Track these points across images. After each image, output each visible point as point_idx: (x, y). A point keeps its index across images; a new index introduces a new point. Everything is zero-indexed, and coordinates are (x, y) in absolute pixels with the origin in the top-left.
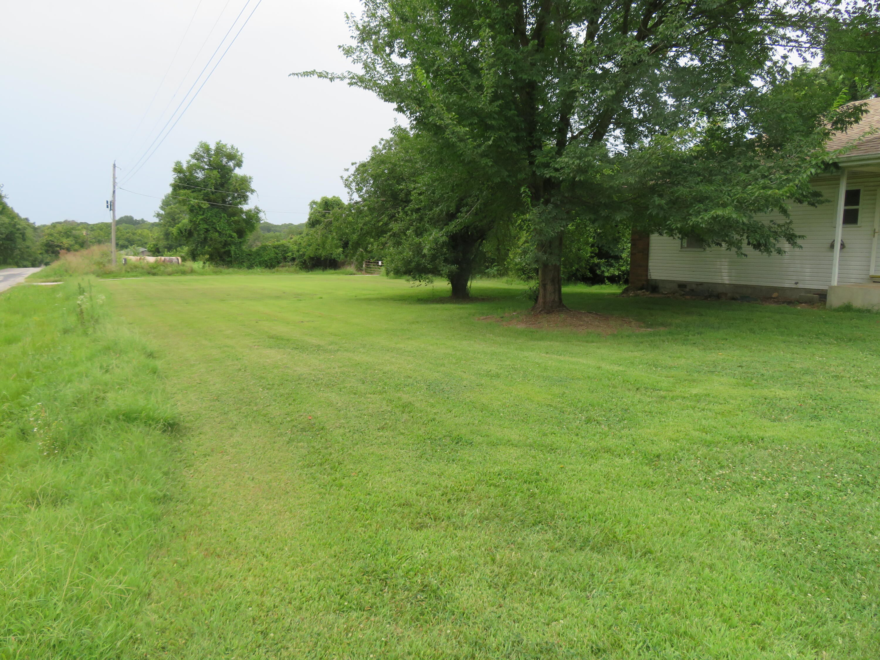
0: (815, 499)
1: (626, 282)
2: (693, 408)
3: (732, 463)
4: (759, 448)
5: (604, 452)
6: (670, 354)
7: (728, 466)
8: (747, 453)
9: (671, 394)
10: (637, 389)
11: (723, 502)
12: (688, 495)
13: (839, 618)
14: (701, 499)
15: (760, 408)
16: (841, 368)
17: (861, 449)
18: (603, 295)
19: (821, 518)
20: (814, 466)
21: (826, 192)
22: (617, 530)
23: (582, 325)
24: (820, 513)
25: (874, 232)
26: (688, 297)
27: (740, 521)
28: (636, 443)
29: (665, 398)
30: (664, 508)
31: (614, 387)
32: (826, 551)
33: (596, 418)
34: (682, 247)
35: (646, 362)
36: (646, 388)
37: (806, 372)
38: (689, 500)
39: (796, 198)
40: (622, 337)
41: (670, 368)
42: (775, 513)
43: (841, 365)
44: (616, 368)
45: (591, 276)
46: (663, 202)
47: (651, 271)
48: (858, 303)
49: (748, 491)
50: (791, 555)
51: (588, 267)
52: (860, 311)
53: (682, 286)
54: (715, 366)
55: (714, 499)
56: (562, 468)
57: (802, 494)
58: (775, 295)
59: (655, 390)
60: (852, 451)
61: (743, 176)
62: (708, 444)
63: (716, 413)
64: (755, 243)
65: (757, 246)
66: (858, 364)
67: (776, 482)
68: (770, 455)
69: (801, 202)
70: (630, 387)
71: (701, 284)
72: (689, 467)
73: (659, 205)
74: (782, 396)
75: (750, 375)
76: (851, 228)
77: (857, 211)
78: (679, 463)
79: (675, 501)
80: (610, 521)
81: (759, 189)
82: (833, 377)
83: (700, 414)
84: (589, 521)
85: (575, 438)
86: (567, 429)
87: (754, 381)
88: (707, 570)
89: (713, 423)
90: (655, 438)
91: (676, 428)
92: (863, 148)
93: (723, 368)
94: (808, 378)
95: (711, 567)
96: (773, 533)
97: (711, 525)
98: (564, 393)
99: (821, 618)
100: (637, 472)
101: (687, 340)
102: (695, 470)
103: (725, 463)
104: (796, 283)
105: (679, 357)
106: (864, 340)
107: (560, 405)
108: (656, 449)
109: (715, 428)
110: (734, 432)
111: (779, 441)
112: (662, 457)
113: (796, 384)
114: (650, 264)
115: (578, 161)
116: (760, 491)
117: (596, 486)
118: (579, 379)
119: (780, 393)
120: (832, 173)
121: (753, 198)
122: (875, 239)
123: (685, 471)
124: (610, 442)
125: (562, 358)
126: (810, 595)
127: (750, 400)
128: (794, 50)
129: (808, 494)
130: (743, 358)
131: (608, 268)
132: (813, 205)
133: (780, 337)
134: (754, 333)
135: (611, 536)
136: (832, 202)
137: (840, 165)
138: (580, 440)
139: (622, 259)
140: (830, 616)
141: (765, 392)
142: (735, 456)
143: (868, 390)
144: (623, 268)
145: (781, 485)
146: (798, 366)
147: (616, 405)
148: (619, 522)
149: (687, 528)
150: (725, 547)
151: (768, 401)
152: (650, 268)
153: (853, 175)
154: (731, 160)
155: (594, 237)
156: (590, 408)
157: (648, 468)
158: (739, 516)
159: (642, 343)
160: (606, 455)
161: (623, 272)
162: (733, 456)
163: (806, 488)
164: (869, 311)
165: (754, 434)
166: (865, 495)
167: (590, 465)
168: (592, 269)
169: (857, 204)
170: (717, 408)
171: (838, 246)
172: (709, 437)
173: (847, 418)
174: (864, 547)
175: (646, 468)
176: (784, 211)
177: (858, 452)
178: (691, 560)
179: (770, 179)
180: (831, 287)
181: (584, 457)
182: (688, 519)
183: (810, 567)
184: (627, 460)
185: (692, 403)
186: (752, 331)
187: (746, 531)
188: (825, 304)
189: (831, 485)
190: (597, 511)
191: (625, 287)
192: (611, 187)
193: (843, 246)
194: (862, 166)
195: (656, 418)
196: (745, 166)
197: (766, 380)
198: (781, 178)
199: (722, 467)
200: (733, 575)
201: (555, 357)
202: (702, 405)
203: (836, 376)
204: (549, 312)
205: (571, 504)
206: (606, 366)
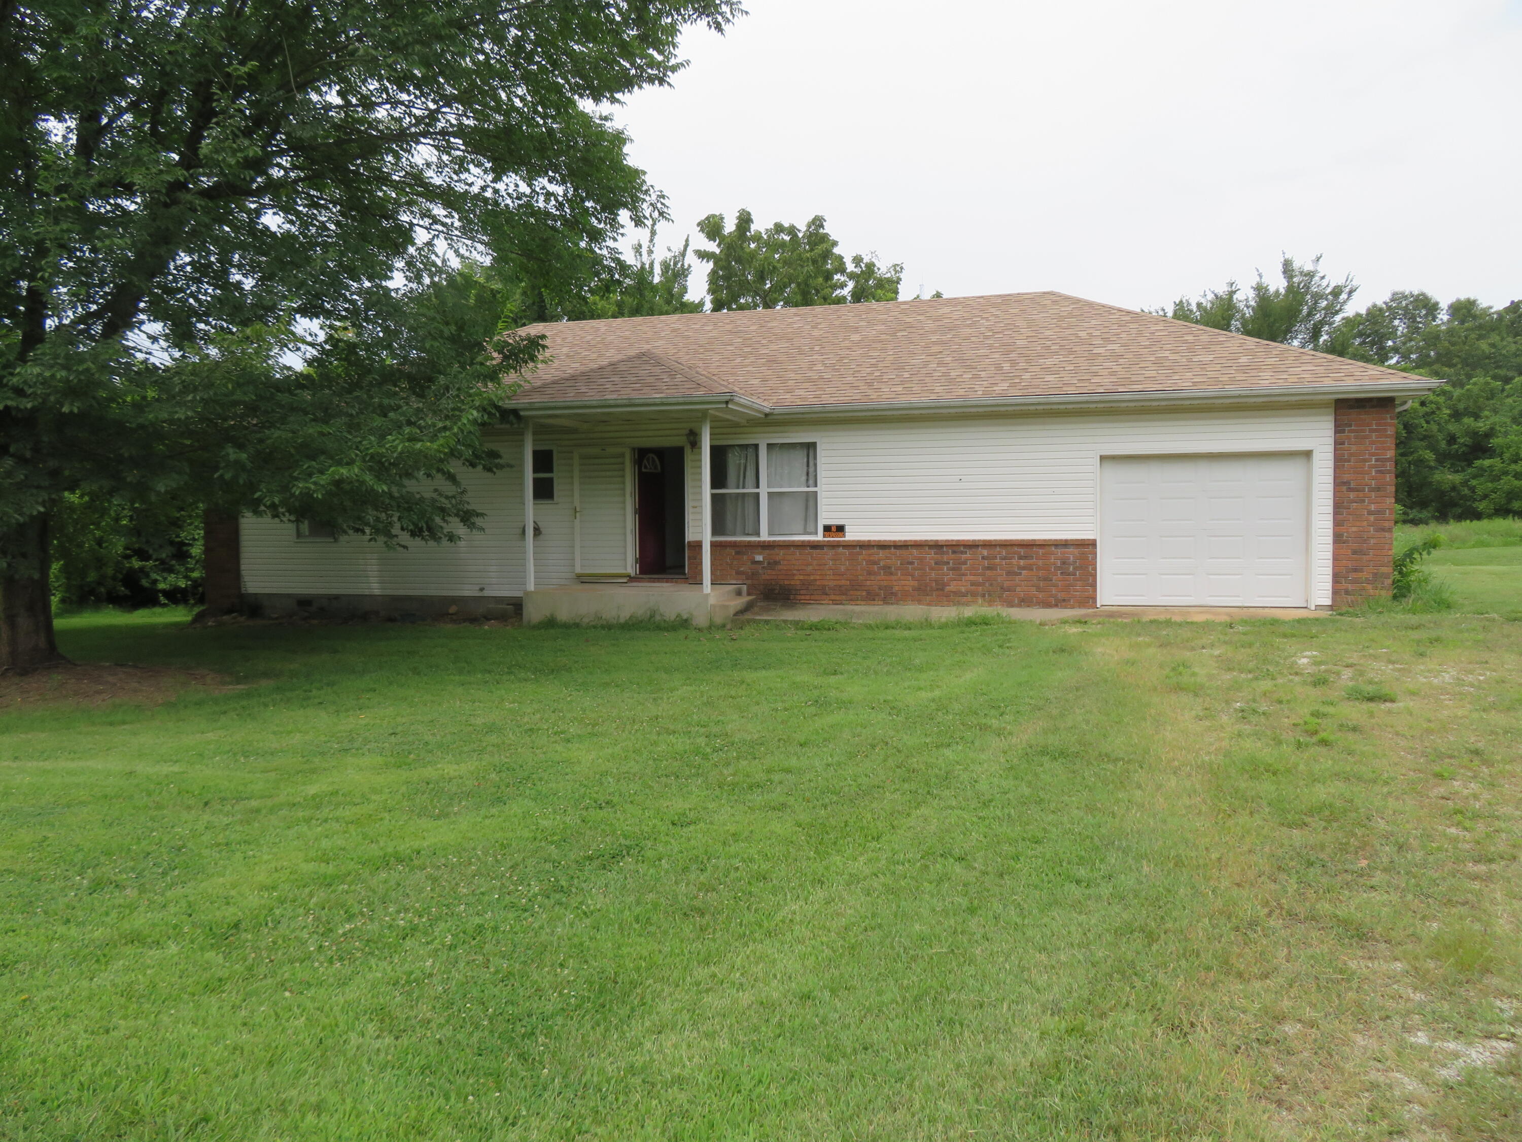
0: (489, 934)
1: (201, 600)
2: (308, 820)
3: (368, 905)
4: (412, 870)
5: (126, 944)
6: (276, 729)
7: (362, 914)
8: (392, 883)
9: (269, 803)
10: (206, 804)
11: (343, 983)
12: (288, 985)
13: (510, 1121)
14: (309, 985)
15: (418, 800)
16: (538, 716)
17: (555, 838)
18: (153, 627)
19: (496, 961)
20: (492, 879)
21: (506, 452)
22: (141, 1098)
23: (99, 692)
24: (495, 955)
25: (576, 512)
26: (315, 622)
27: (374, 1006)
28: (194, 910)
29: (258, 811)
30: (239, 1022)
31: (159, 807)
32: (501, 1014)
33: (113, 878)
34: (299, 535)
35: (228, 748)
36: (223, 799)
37: (491, 729)
38: (287, 994)
39: (467, 460)
40: (186, 707)
41: (272, 754)
42: (431, 975)
43: (538, 711)
44: (166, 769)
45: (128, 592)
46: (244, 456)
47: (246, 579)
48: (563, 615)
49: (390, 948)
50: (449, 1040)
51: (120, 576)
52: (566, 626)
53: (304, 602)
54: (352, 740)
55: (331, 980)
56: (24, 1001)
57: (470, 931)
58: (453, 609)
59: (239, 799)
60: (543, 844)
61: (378, 421)
62: (327, 882)
63: (347, 823)
64: (411, 527)
65: (416, 532)
66: (560, 706)
67: (433, 922)
68: (429, 877)
69: (473, 465)
70: (191, 802)
71: (337, 597)
72: (293, 931)
73: (237, 462)
74: (452, 774)
75: (406, 747)
76: (546, 505)
77: (551, 480)
78: (275, 928)
79: (261, 1004)
80: (126, 1084)
81: (402, 441)
82: (526, 732)
83: (319, 829)
84: (79, 1099)
85: (61, 929)
86: (46, 913)
87: (412, 756)
88: (310, 1118)
89: (339, 842)
90: (233, 893)
91: (273, 865)
92: (549, 391)
93: (366, 741)
94: (493, 738)
95: (319, 1108)
96: (424, 1010)
97: (324, 1029)
98: (46, 838)
99: (486, 1129)
100: (191, 968)
101: (309, 698)
102: (305, 935)
103: (355, 910)
104: (482, 589)
105: (289, 733)
106: (569, 670)
107: (32, 867)
108: (231, 913)
109: (344, 849)
110: (374, 850)
111: (444, 849)
112: (243, 926)
113: (474, 751)
114: (243, 567)
115: (64, 373)
116: (408, 943)
117: (102, 1018)
118: (82, 803)
119: (451, 770)
120: (512, 424)
121: (395, 455)
122: (577, 522)
123: (284, 941)
124: (139, 921)
125: (48, 765)
126: (471, 1098)
127: (404, 788)
128: (442, 236)
129: (480, 929)
130: (399, 719)
131: (165, 575)
132: (489, 469)
133: (457, 678)
134: (419, 674)
135: (127, 1114)
136: (516, 467)
137: (522, 413)
138: (74, 932)
139: (191, 557)
140: (498, 1121)
141: (429, 772)
142: (374, 891)
143: (570, 745)
144: (196, 575)
145: (442, 925)
146: (479, 721)
147: (159, 844)
148: (145, 1080)
149: (280, 1047)
150: (345, 1062)
151: (431, 786)
152: (243, 573)
153: (542, 430)
154: (356, 394)
155: (131, 517)
156: (102, 859)
157: (213, 953)
158: (373, 997)
159: (225, 712)
160: (129, 950)
161: (195, 581)
162: (370, 894)
163: (478, 920)
164: (577, 625)
165: (404, 847)
166: (557, 908)
167: (91, 979)
168: (131, 579)
169: (550, 469)
170: (348, 813)
171: (530, 532)
172: (330, 869)
173: (540, 793)
174: (551, 992)
175: (210, 955)
176: (452, 478)
177: (552, 843)
178: (282, 1108)
179: (420, 427)
180: (527, 593)
181: (80, 964)
182: (283, 1030)
183: (476, 1051)
184: (173, 948)
185: (307, 813)
186: (416, 671)
187: (382, 1021)
188: (521, 619)
189: (513, 905)
190: (99, 1069)
191: (196, 610)
192: (142, 427)
193: (537, 531)
194: (550, 416)
195: (238, 854)
196: (381, 405)
197: (431, 752)
198: (434, 425)
199: (350, 918)
200: (354, 1108)
201: (31, 765)
202: (325, 812)
203: (531, 730)
204: (24, 672)
205: (40, 1073)
206: (144, 768)
